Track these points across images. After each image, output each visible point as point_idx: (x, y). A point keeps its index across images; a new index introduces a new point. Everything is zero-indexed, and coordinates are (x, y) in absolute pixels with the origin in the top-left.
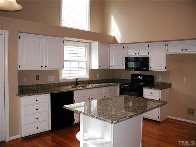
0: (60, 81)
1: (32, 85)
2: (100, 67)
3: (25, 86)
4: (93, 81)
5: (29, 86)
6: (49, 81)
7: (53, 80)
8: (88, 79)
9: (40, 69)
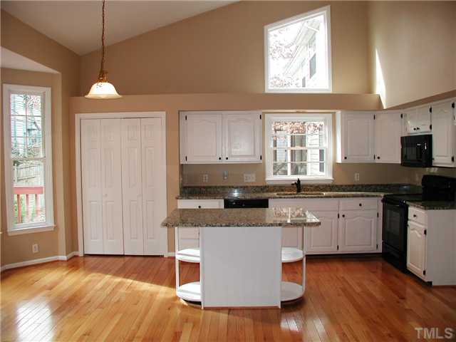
0: (268, 183)
1: (216, 187)
2: (346, 158)
3: (204, 187)
4: (342, 186)
5: (210, 187)
6: (245, 181)
7: (254, 181)
8: (330, 183)
9: (218, 162)
